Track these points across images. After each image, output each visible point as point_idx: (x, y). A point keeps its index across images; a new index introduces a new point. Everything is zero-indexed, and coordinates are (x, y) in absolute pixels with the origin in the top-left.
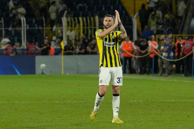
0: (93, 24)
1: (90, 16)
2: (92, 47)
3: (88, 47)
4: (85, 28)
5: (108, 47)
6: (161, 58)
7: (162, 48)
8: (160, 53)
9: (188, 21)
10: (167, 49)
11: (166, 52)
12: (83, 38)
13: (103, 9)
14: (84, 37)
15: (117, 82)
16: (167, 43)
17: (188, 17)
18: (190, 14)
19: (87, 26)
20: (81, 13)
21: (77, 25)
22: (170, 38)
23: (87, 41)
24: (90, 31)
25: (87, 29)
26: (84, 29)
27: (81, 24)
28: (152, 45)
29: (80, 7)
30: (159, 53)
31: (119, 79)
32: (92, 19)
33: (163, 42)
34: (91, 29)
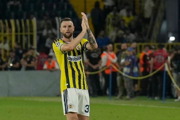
0: (29, 29)
1: (25, 17)
2: (28, 59)
3: (22, 60)
4: (19, 34)
5: (75, 62)
6: (121, 75)
7: (123, 61)
8: (120, 68)
9: (157, 24)
10: (129, 63)
11: (128, 66)
12: (15, 48)
13: (43, 8)
14: (17, 46)
15: (85, 111)
16: (129, 55)
17: (157, 19)
18: (160, 15)
19: (21, 31)
20: (13, 14)
21: (8, 30)
22: (134, 48)
23: (21, 52)
24: (24, 39)
25: (21, 36)
26: (16, 36)
27: (13, 29)
28: (108, 57)
29: (12, 6)
30: (118, 68)
31: (87, 107)
32: (28, 21)
33: (124, 52)
34: (26, 36)
